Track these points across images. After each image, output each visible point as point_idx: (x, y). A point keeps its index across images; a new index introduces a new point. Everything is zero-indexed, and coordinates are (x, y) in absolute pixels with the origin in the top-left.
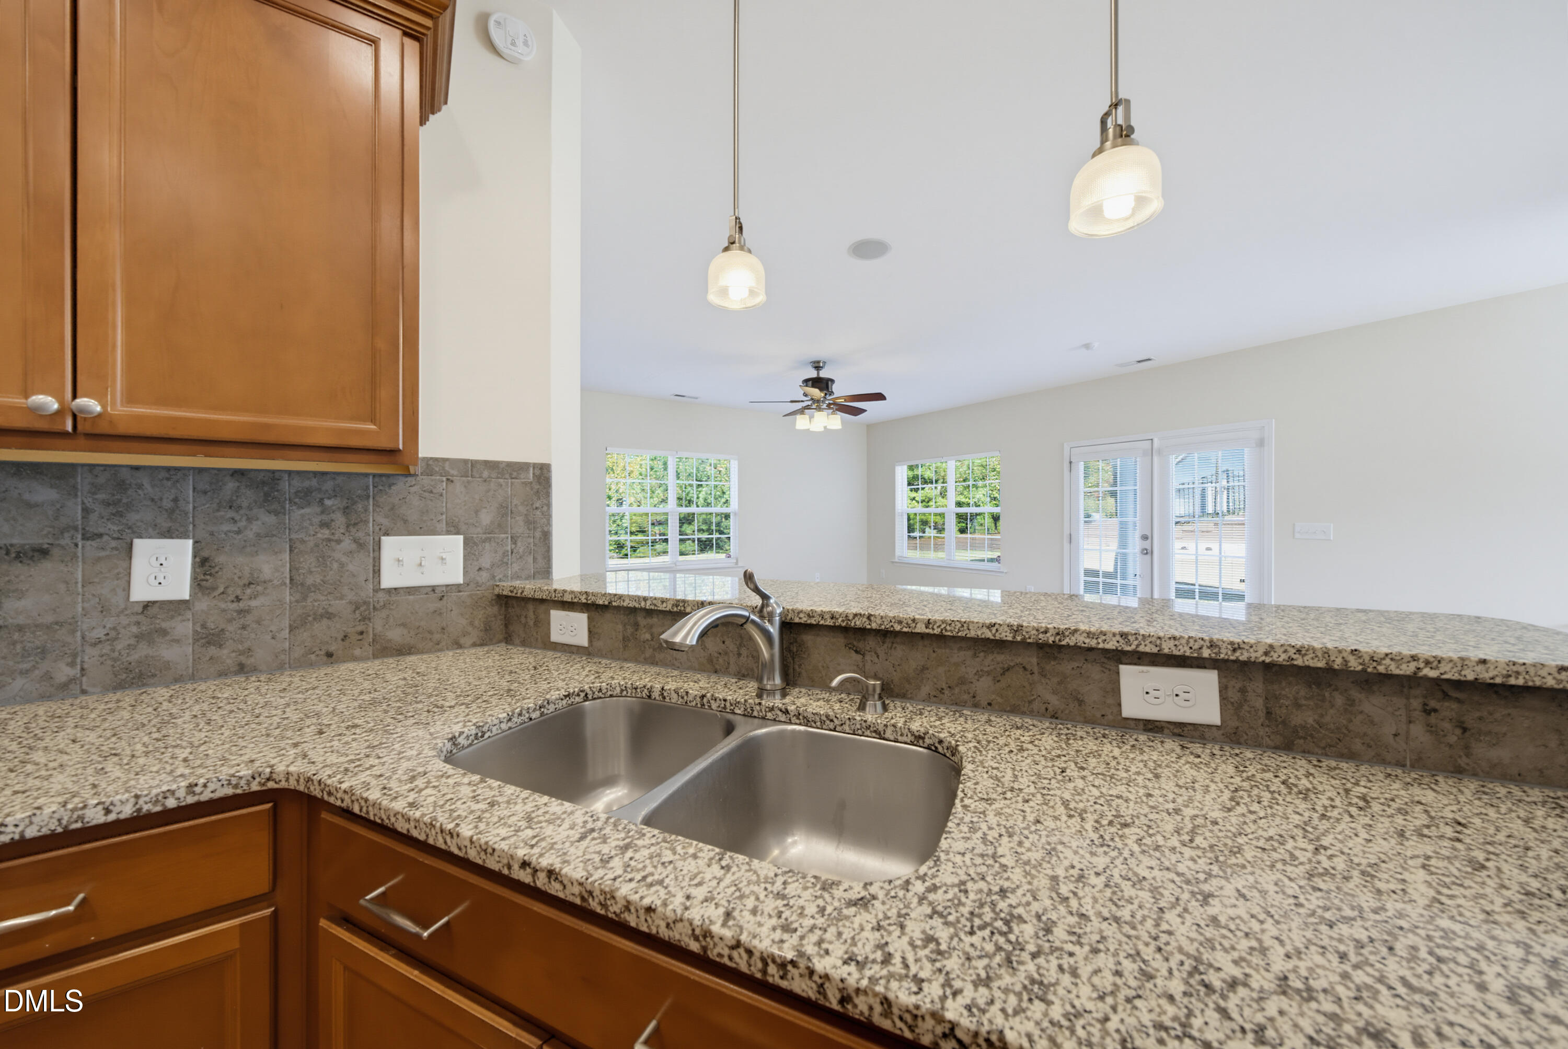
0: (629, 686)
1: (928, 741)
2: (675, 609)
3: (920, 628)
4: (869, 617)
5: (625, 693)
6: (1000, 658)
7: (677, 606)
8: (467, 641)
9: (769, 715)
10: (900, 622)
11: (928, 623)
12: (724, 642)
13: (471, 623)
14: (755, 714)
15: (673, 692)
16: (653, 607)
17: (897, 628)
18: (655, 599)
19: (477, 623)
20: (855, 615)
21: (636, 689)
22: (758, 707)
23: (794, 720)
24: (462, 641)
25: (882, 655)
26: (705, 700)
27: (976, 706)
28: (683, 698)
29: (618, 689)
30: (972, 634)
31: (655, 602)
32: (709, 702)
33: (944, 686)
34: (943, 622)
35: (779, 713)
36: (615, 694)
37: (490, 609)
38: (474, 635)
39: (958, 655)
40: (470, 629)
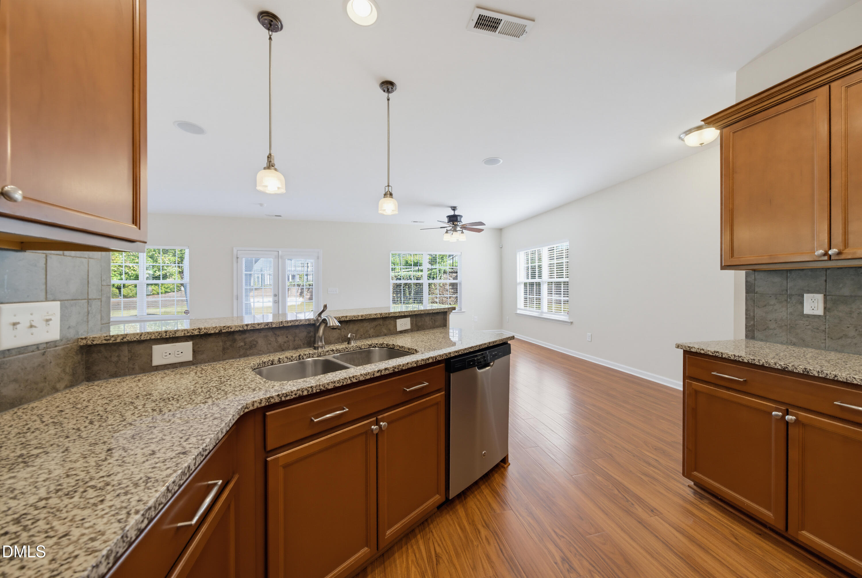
0: (261, 362)
1: (373, 345)
2: (266, 327)
3: (360, 318)
4: (346, 317)
5: (259, 366)
6: (375, 323)
7: (267, 325)
8: (59, 386)
9: (327, 354)
10: (355, 317)
11: (362, 316)
12: (287, 337)
13: (64, 371)
14: (322, 355)
15: (285, 358)
16: (252, 328)
17: (354, 319)
18: (254, 324)
19: (67, 370)
20: (342, 317)
21: (265, 363)
22: (323, 352)
23: (336, 352)
24: (58, 386)
25: (346, 329)
26: (301, 357)
27: (370, 337)
28: (290, 359)
29: (257, 365)
30: (372, 317)
31: (254, 326)
32: (302, 357)
33: (362, 334)
34: (366, 315)
35: (330, 352)
36: (255, 368)
37: (76, 358)
38: (67, 378)
39: (366, 324)
40: (63, 375)
